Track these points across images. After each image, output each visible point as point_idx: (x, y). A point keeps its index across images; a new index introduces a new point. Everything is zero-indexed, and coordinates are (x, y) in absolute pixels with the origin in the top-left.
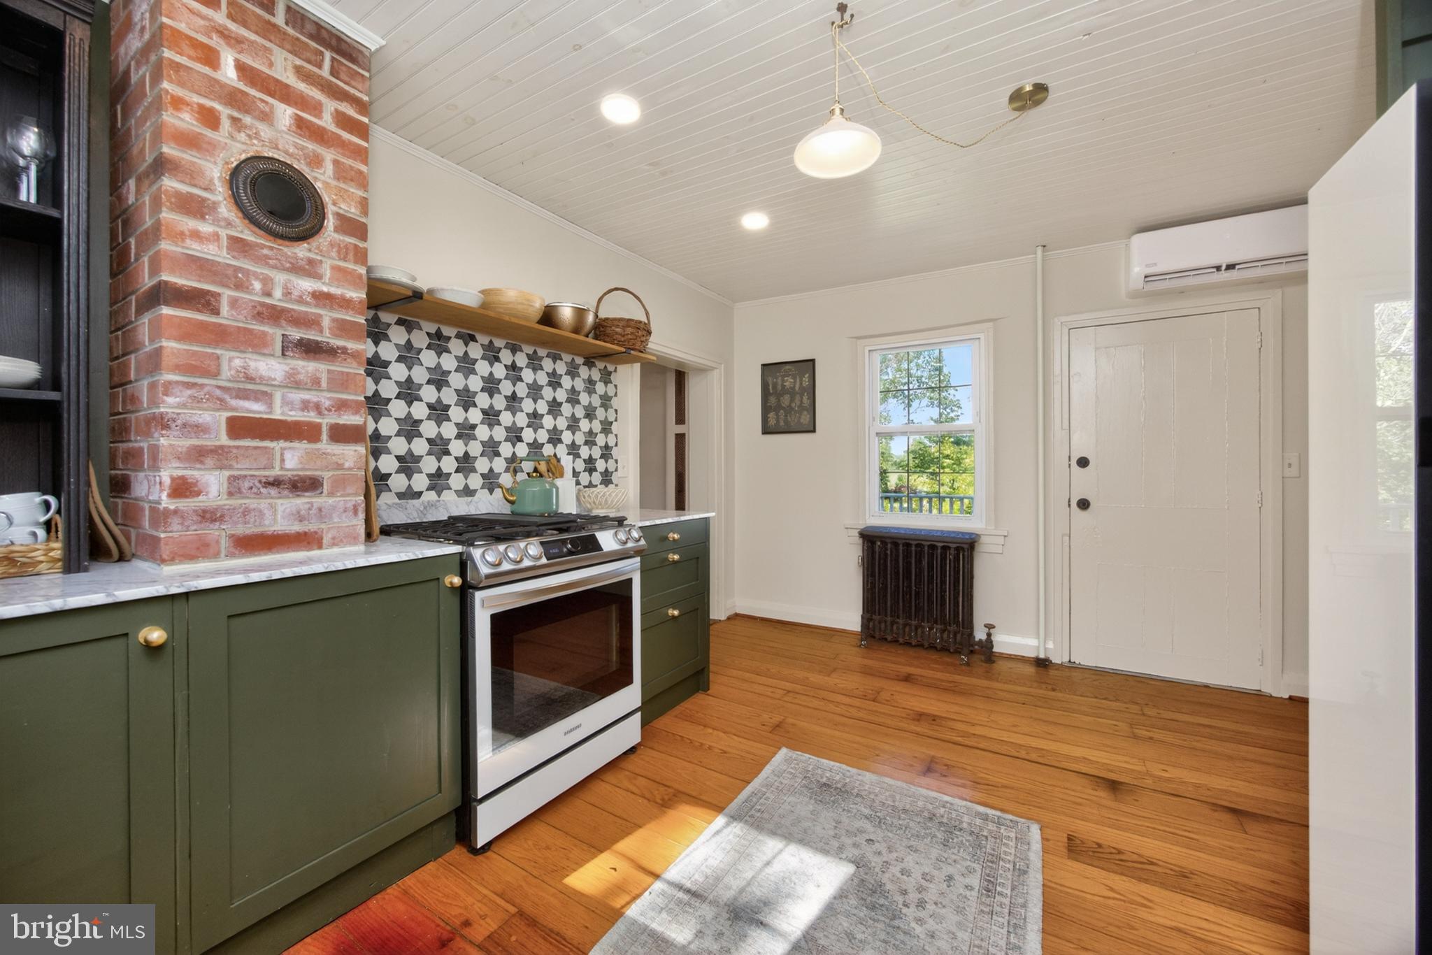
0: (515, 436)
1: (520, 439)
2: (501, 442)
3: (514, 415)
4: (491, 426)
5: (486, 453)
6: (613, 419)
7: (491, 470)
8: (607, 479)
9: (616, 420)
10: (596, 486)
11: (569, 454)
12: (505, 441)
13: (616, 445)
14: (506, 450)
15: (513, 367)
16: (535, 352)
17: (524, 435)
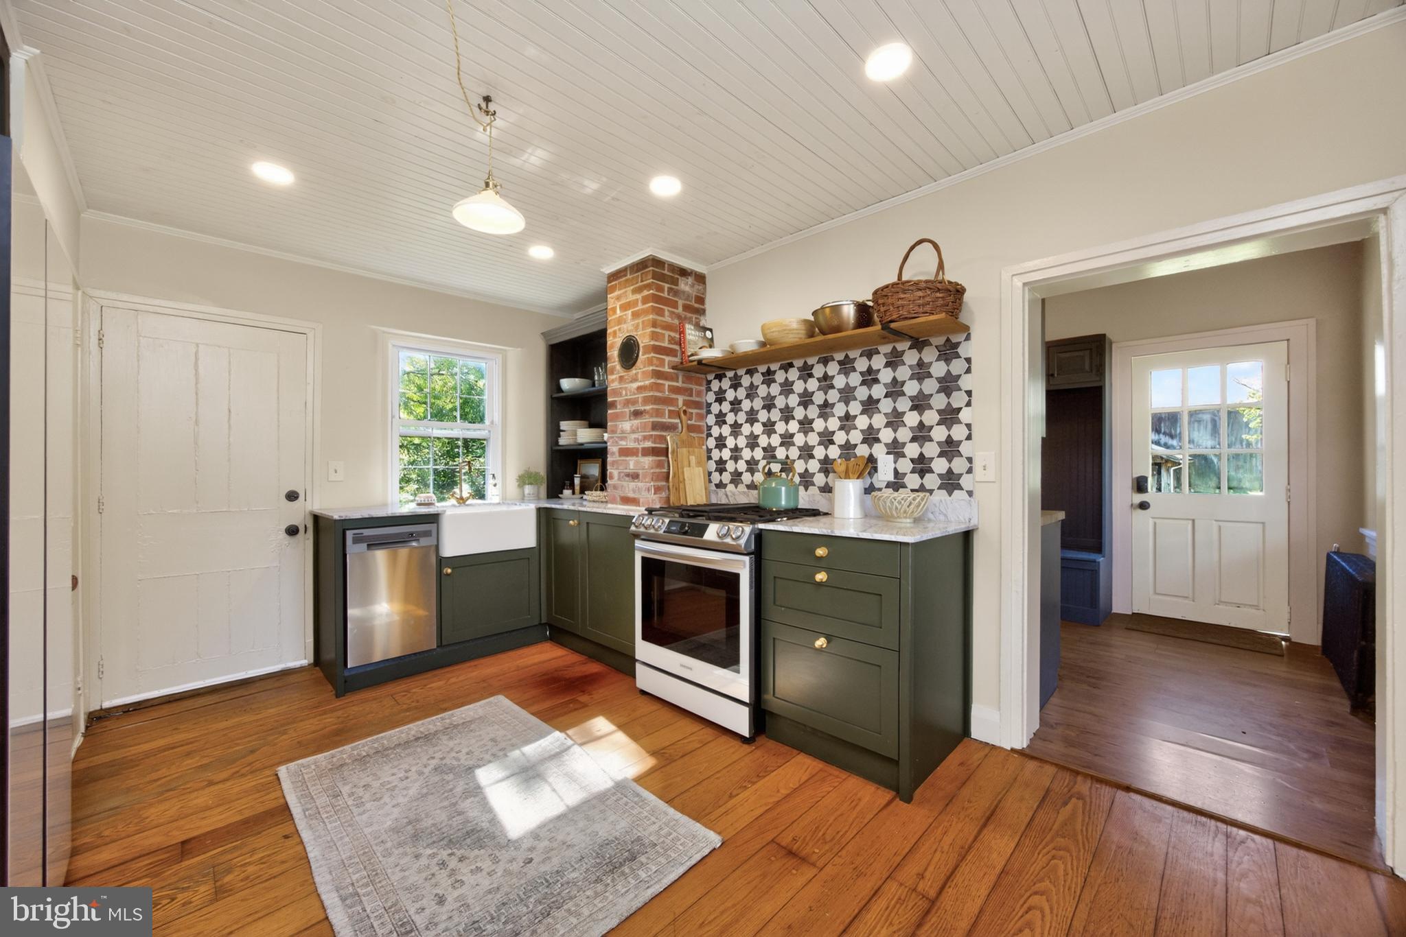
0: (827, 439)
1: (832, 442)
2: (815, 446)
3: (826, 420)
4: (806, 433)
5: (802, 456)
6: (962, 404)
7: (806, 470)
8: (951, 482)
9: (969, 404)
10: (880, 490)
11: (888, 453)
12: (818, 445)
13: (969, 438)
14: (819, 452)
15: (826, 377)
16: (847, 356)
17: (835, 438)
